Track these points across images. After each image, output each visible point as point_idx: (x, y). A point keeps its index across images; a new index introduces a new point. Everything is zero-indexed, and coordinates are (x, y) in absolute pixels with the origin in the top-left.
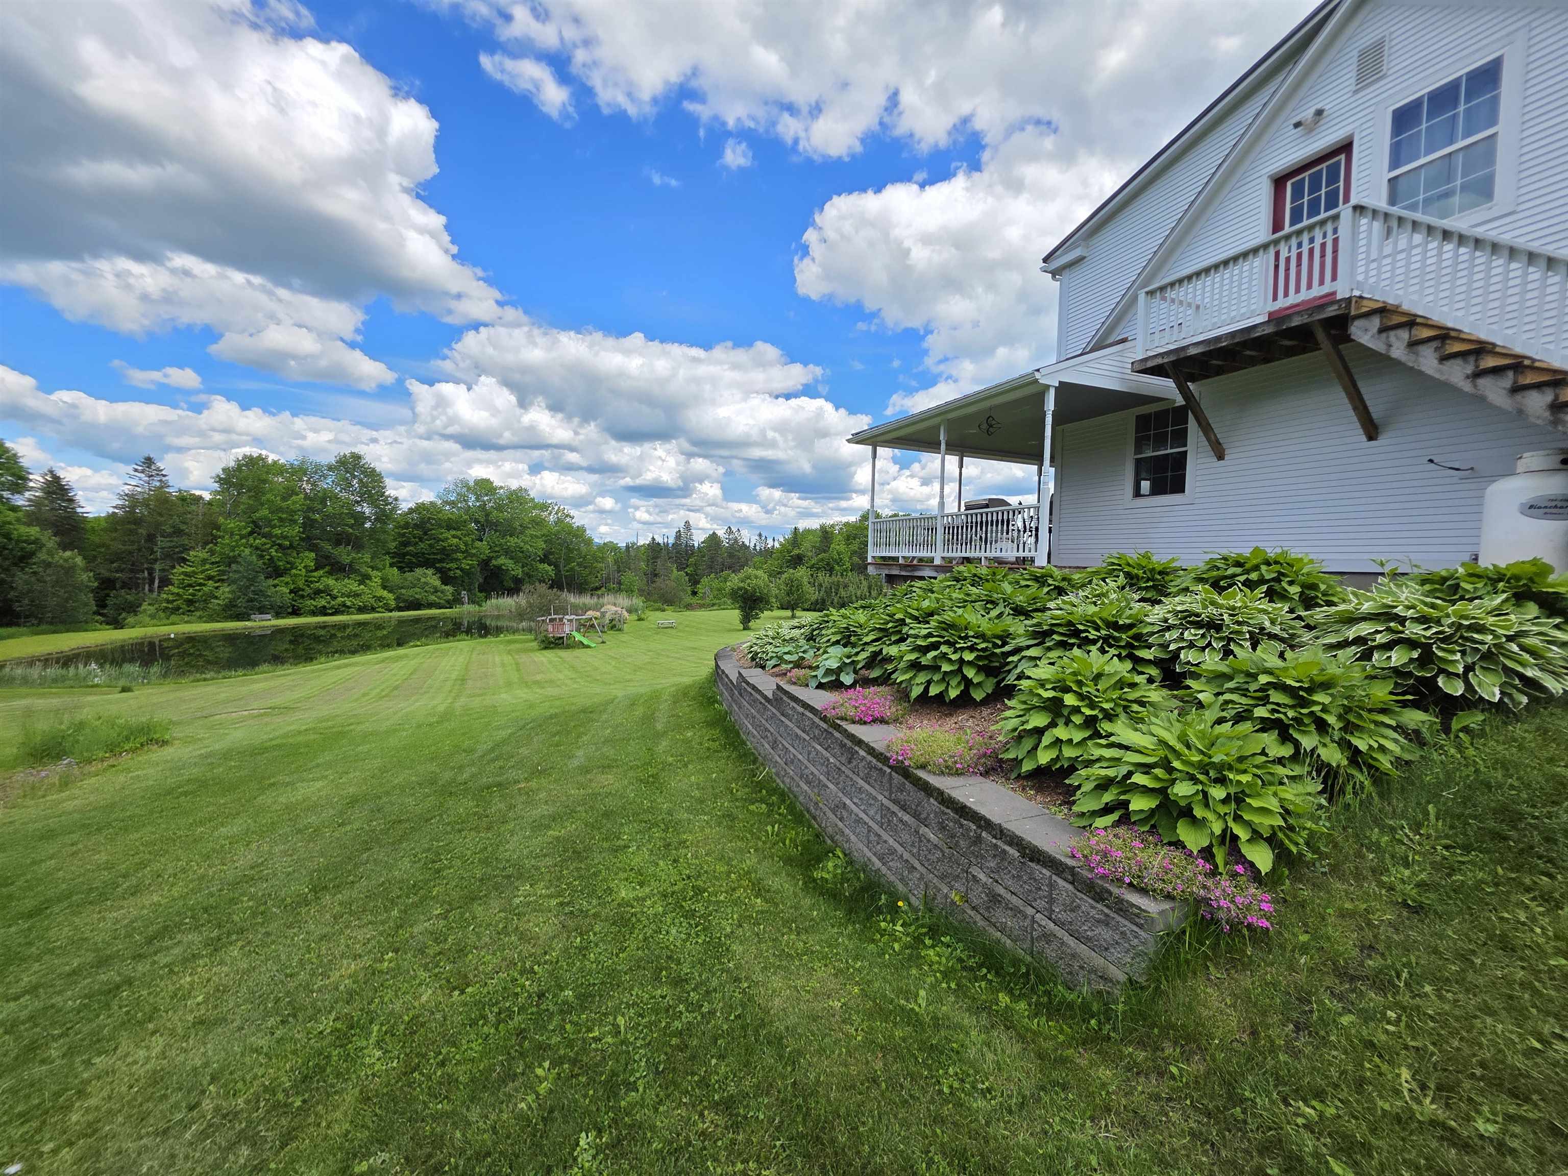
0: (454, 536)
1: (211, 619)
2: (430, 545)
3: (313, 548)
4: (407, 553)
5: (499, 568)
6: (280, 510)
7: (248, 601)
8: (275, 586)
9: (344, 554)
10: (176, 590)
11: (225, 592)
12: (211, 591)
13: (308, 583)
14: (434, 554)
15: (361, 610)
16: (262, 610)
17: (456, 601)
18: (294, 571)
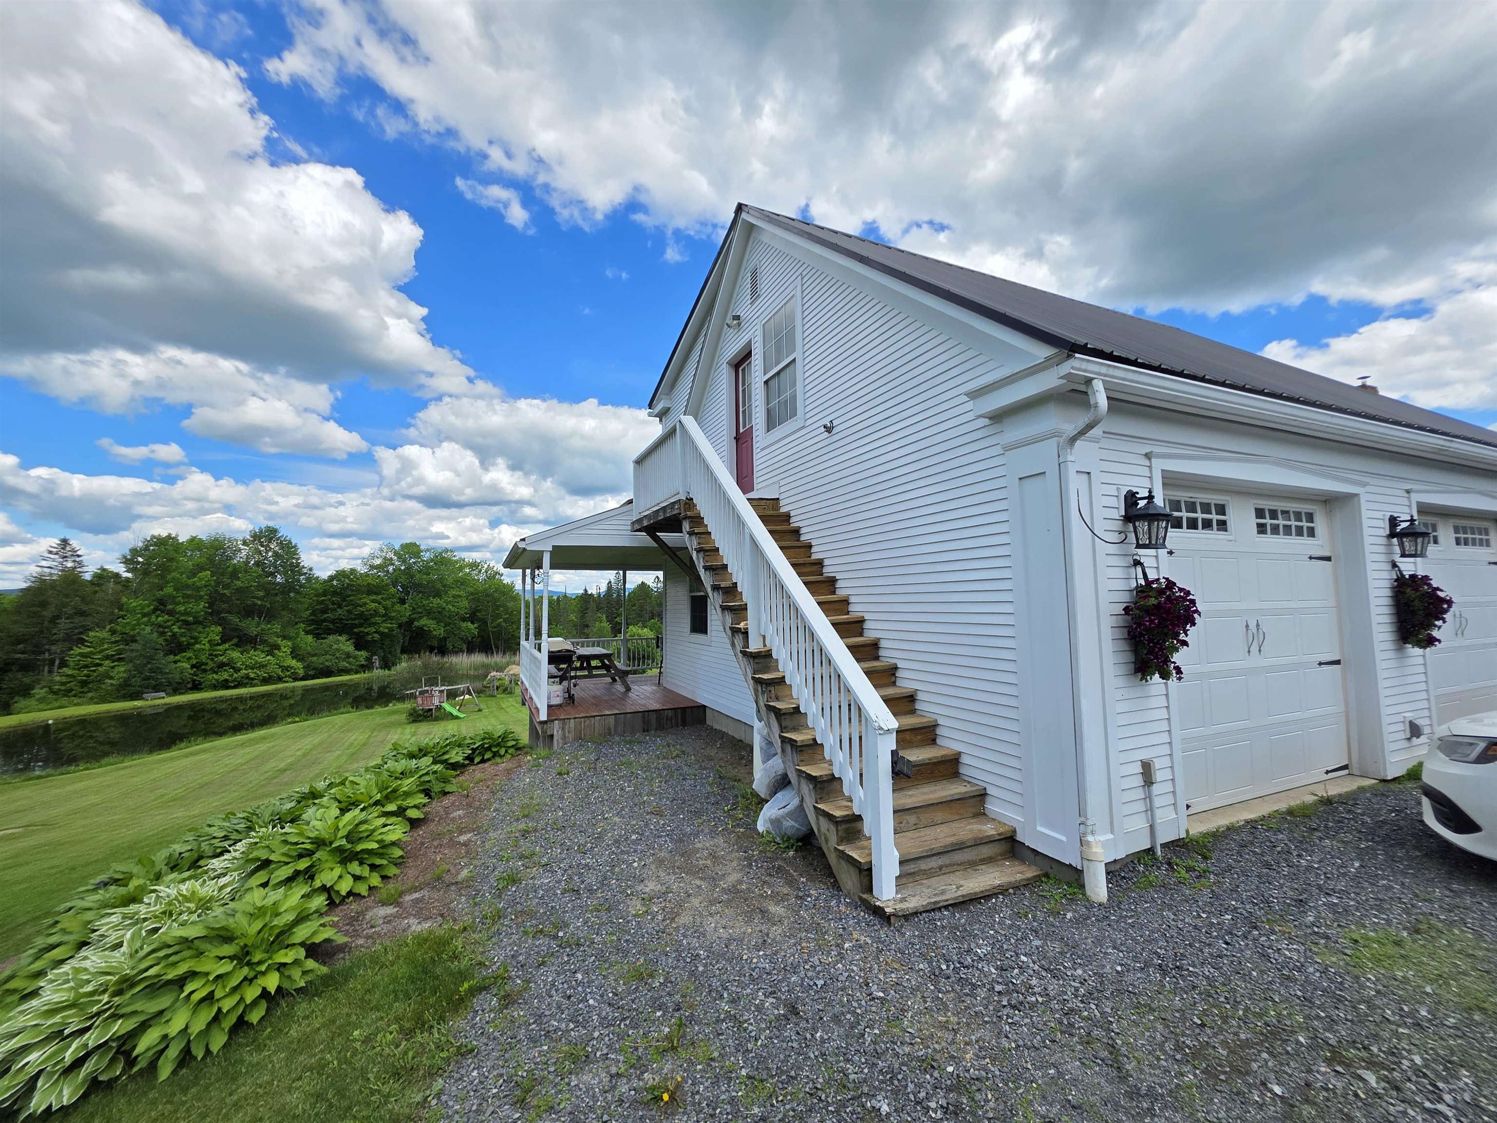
0: (373, 601)
1: (103, 700)
2: (348, 611)
3: (222, 622)
4: (325, 620)
5: (421, 628)
6: (187, 587)
7: (144, 680)
8: (175, 662)
9: (252, 627)
10: (70, 672)
11: (120, 671)
12: (107, 672)
13: (212, 656)
14: (354, 619)
15: (266, 681)
16: (157, 688)
17: (367, 667)
18: (198, 646)
